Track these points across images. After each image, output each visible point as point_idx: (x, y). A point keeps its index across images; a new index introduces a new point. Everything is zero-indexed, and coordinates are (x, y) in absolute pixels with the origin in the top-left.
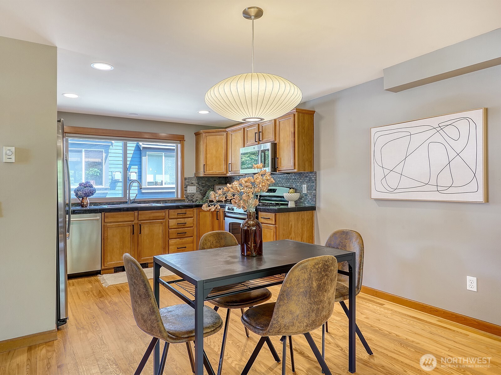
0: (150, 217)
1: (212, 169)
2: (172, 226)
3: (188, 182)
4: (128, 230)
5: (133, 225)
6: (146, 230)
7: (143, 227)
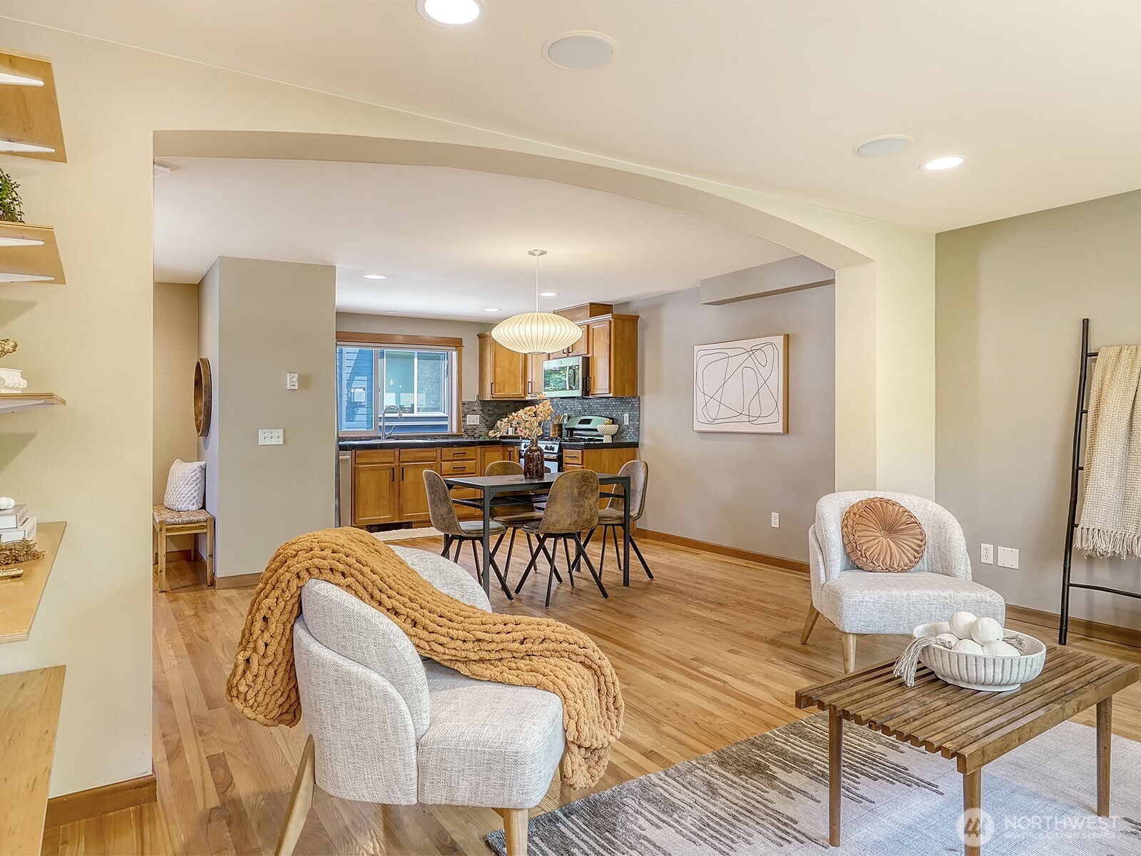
0: (415, 458)
1: (504, 389)
2: (445, 471)
3: (467, 409)
4: (387, 475)
5: (393, 469)
6: (410, 476)
7: (407, 472)
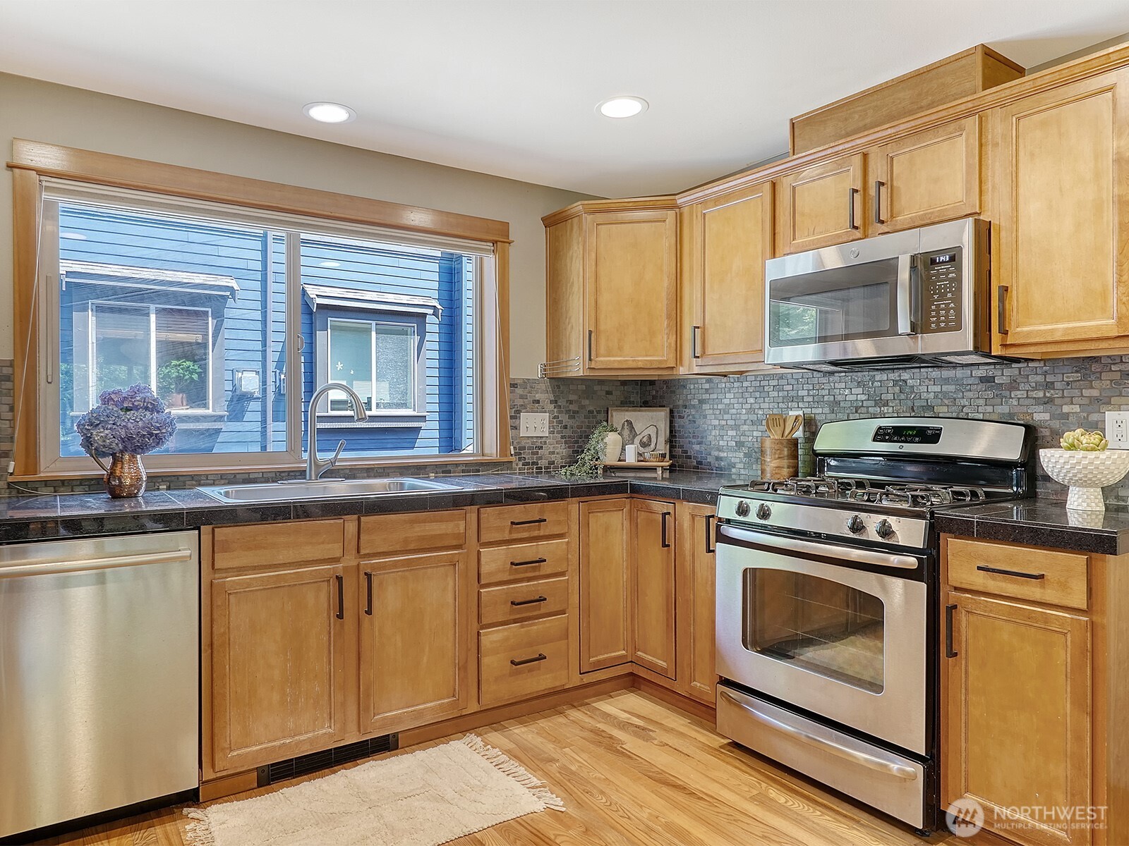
0: (406, 541)
1: (620, 348)
2: (490, 574)
3: (522, 397)
4: (319, 600)
5: (339, 579)
6: (389, 598)
7: (381, 584)
